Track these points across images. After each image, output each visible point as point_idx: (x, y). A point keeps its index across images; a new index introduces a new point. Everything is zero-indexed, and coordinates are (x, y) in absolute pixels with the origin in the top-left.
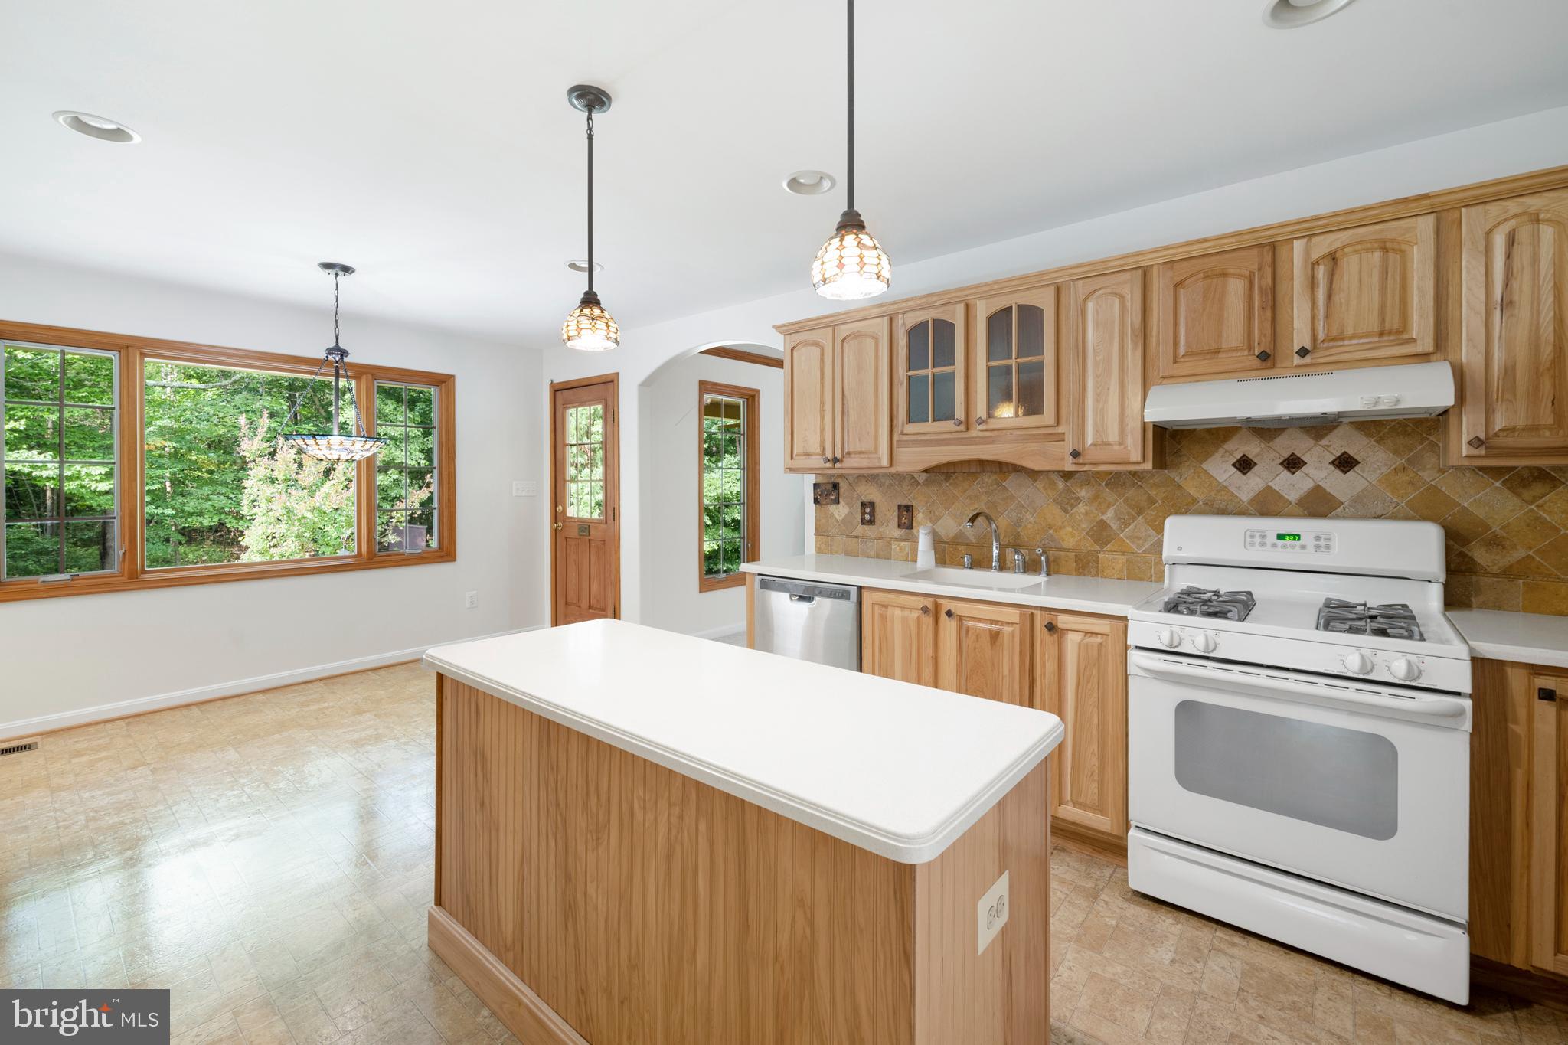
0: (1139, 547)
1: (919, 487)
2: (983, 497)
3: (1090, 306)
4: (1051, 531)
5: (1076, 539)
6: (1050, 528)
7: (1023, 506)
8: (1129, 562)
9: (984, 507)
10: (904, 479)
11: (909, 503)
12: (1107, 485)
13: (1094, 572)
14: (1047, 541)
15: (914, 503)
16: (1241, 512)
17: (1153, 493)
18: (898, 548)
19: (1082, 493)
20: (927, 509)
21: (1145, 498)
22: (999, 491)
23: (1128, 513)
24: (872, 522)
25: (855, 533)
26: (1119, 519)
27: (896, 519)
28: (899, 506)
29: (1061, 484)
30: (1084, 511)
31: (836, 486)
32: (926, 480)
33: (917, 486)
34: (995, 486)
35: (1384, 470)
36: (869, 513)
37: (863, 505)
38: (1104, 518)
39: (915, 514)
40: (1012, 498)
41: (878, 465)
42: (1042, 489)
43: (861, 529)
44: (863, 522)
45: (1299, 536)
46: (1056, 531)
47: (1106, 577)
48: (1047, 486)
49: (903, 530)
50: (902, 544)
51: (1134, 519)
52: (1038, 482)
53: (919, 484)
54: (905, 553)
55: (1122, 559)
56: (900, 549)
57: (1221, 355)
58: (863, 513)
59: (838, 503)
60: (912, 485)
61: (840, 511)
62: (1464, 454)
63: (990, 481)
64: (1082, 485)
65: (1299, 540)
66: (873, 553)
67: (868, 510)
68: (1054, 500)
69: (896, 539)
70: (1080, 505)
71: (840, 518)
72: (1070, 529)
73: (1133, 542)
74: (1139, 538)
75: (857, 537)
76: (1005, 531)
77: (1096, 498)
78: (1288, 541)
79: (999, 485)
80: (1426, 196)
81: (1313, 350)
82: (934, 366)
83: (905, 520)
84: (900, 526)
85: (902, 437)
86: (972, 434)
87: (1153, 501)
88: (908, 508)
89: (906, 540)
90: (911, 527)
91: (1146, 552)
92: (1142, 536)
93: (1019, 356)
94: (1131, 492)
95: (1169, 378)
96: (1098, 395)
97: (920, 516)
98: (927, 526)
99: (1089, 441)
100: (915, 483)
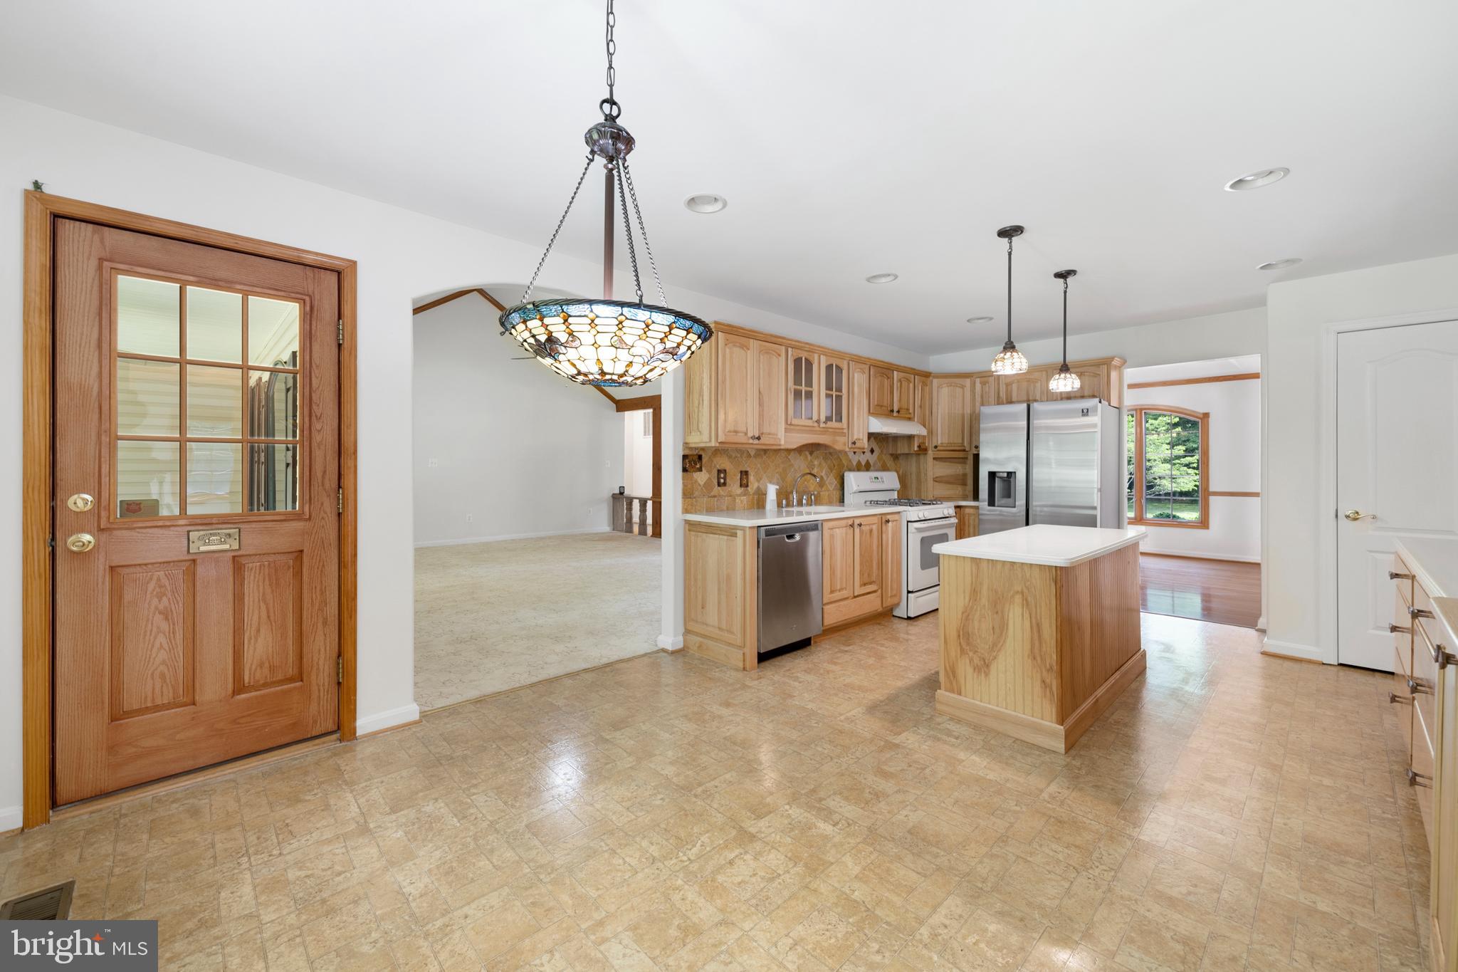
0: (831, 487)
1: (751, 459)
2: (781, 465)
3: (856, 375)
6: (805, 480)
7: (797, 469)
8: (829, 494)
10: (744, 453)
11: (746, 470)
12: (823, 459)
15: (748, 469)
16: (854, 471)
17: (835, 463)
18: (740, 501)
19: (816, 463)
20: (756, 472)
21: (833, 464)
22: (788, 462)
23: (829, 471)
24: (724, 484)
25: (712, 494)
26: (827, 474)
27: (739, 481)
28: (741, 472)
29: (810, 458)
30: (816, 471)
31: (700, 457)
32: (756, 454)
36: (721, 478)
37: (719, 471)
38: (823, 474)
39: (749, 477)
40: (792, 466)
42: (803, 460)
43: (717, 490)
44: (719, 485)
45: (878, 478)
46: (807, 481)
48: (805, 459)
49: (743, 488)
50: (742, 498)
51: (830, 473)
52: (802, 456)
53: (752, 457)
55: (827, 492)
57: (883, 408)
58: (719, 478)
59: (701, 471)
60: (747, 457)
61: (701, 477)
62: (917, 450)
66: (725, 508)
67: (722, 475)
68: (807, 466)
69: (739, 495)
70: (815, 468)
71: (702, 483)
72: (812, 480)
73: (829, 485)
75: (715, 496)
76: (790, 483)
77: (820, 464)
78: (876, 480)
80: (915, 369)
81: (898, 412)
82: (806, 386)
83: (745, 482)
84: (741, 486)
85: (789, 426)
86: (818, 429)
87: (834, 466)
88: (746, 473)
89: (745, 495)
90: (747, 486)
91: (833, 490)
92: (832, 482)
93: (836, 391)
94: (829, 462)
95: (873, 413)
96: (858, 417)
97: (751, 478)
98: (756, 485)
99: (855, 437)
100: (749, 456)
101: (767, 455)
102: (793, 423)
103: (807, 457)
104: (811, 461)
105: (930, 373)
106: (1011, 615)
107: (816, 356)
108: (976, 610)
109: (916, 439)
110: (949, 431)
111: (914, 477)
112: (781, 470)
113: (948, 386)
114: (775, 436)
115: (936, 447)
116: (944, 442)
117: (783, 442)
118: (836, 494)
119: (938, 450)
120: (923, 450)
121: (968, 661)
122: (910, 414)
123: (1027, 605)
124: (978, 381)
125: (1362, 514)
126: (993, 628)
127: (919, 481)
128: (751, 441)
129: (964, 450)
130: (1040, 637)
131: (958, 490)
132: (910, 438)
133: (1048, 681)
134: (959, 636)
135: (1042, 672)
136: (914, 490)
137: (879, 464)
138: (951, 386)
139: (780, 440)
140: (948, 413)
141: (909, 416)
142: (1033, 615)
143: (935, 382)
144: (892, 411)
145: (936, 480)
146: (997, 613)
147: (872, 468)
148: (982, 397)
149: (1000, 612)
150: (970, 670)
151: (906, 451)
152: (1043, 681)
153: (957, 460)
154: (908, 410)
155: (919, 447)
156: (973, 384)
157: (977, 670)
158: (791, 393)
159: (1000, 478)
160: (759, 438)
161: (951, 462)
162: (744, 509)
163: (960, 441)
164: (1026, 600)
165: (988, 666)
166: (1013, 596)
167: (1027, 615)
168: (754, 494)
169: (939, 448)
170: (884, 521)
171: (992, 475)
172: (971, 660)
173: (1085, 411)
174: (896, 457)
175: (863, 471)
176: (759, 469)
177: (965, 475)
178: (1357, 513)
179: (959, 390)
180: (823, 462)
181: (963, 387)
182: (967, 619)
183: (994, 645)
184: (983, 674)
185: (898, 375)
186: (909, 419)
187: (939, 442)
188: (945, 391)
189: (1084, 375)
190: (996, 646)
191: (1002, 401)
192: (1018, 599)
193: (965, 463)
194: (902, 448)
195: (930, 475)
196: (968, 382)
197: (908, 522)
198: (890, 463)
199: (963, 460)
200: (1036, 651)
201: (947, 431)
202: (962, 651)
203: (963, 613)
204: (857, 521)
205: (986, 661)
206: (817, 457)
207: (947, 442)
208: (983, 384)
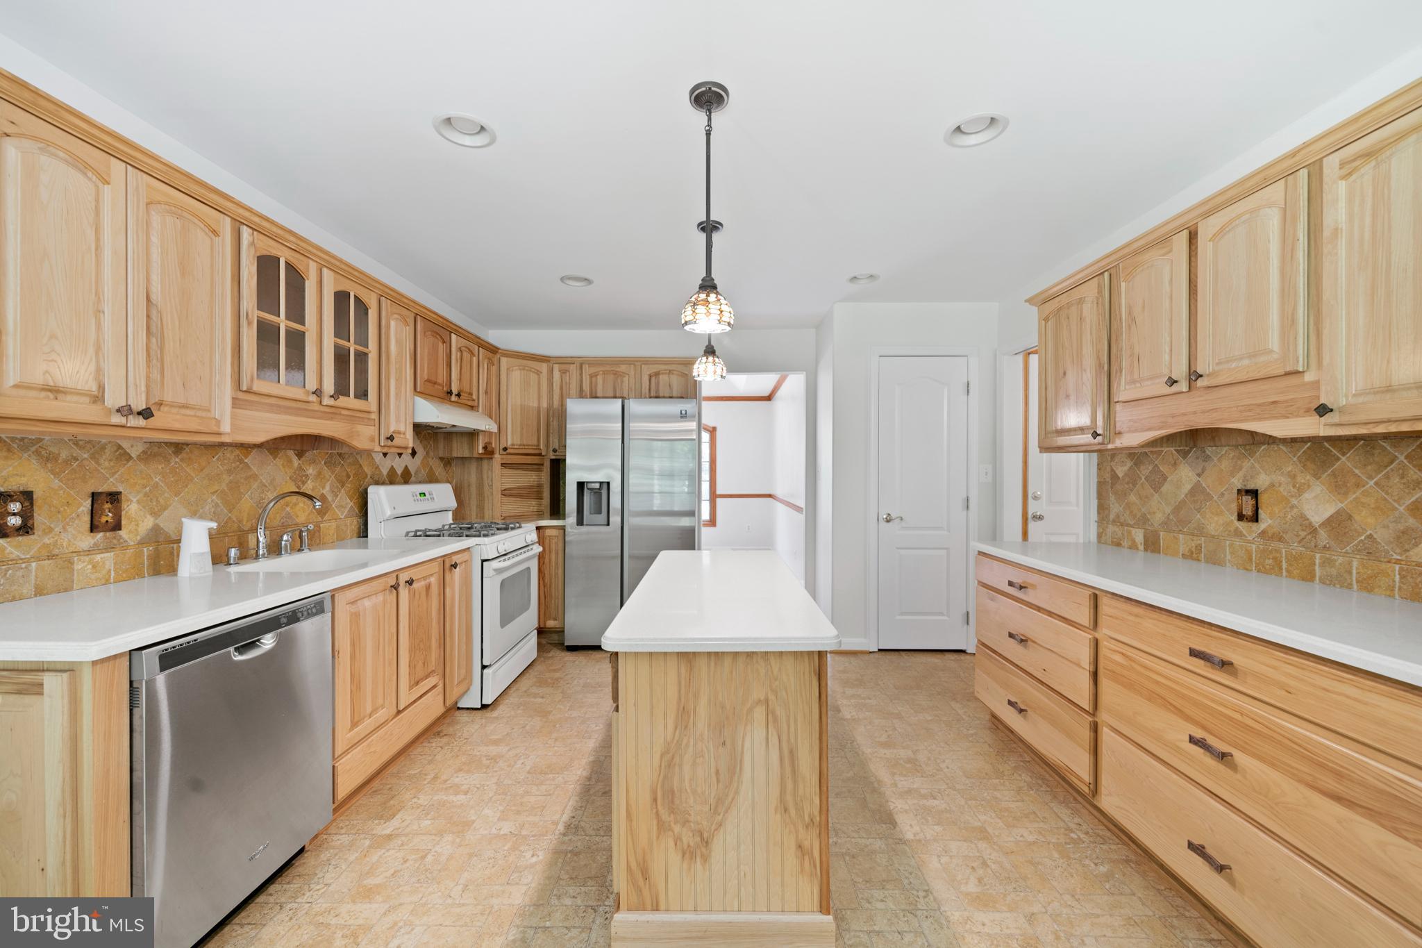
0: (342, 513)
1: (130, 463)
2: (224, 476)
3: (393, 323)
4: (288, 509)
5: (306, 514)
6: (287, 506)
7: (265, 486)
8: (338, 527)
9: (226, 489)
10: (103, 448)
11: (114, 489)
12: (325, 463)
13: (318, 541)
14: (285, 519)
15: (120, 489)
16: (383, 483)
17: (349, 470)
18: (90, 566)
19: (311, 471)
20: (146, 495)
21: (344, 474)
22: (242, 469)
23: (337, 487)
26: (333, 492)
27: (87, 519)
28: (94, 496)
29: (296, 462)
30: (311, 487)
32: (144, 452)
33: (128, 461)
34: (238, 463)
35: (422, 458)
36: (19, 514)
37: (5, 497)
38: (324, 492)
39: (124, 505)
40: (255, 477)
41: (215, 429)
42: (281, 467)
44: (3, 532)
45: (424, 494)
46: (292, 508)
47: (325, 544)
48: (285, 463)
49: (101, 534)
50: (98, 557)
51: (340, 491)
52: (277, 459)
53: (131, 458)
54: (104, 572)
55: (334, 524)
56: (94, 567)
57: (436, 386)
58: (5, 515)
60: (118, 459)
62: (480, 452)
63: (232, 457)
64: (310, 463)
65: (425, 495)
66: (27, 591)
67: (14, 507)
68: (290, 478)
69: (89, 552)
70: (309, 482)
72: (302, 505)
73: (339, 511)
74: (342, 506)
76: (248, 514)
77: (319, 473)
78: (423, 498)
79: (241, 461)
80: (479, 338)
81: (459, 395)
82: (288, 318)
83: (108, 517)
84: (93, 528)
85: (243, 397)
86: (316, 407)
87: (348, 477)
88: (114, 498)
89: (107, 549)
90: (117, 526)
91: (346, 517)
92: (344, 504)
93: (355, 343)
94: (338, 469)
95: (419, 392)
96: (397, 394)
97: (132, 508)
98: (148, 523)
99: (392, 429)
100: (123, 456)
101: (184, 455)
102: (255, 388)
103: (290, 461)
104: (300, 468)
105: (498, 349)
106: (747, 745)
107: (313, 267)
108: (687, 745)
109: (481, 437)
110: (522, 429)
111: (474, 490)
112: (224, 486)
113: (520, 370)
114: (204, 414)
115: (505, 449)
116: (515, 443)
117: (226, 427)
118: (353, 524)
119: (507, 454)
120: (489, 452)
121: (672, 844)
122: (474, 400)
123: (775, 720)
124: (556, 367)
125: (893, 516)
126: (717, 772)
127: (481, 494)
128: (117, 419)
129: (540, 455)
130: (794, 771)
131: (532, 505)
132: (472, 435)
133: (807, 844)
134: (655, 800)
135: (797, 832)
136: (474, 508)
137: (423, 473)
138: (524, 369)
139: (218, 422)
140: (521, 405)
141: (470, 403)
142: (784, 738)
143: (504, 360)
144: (450, 393)
145: (506, 493)
146: (724, 743)
147: (413, 479)
148: (561, 388)
149: (728, 743)
150: (675, 858)
151: (466, 454)
152: (800, 847)
153: (529, 467)
154: (471, 394)
155: (485, 448)
156: (551, 371)
157: (687, 855)
158: (249, 323)
159: (591, 489)
160: (146, 414)
161: (523, 469)
162: (107, 582)
163: (535, 442)
164: (773, 713)
165: (706, 843)
166: (750, 710)
167: (774, 740)
168: (141, 543)
169: (508, 451)
170: (447, 565)
171: (581, 486)
172: (677, 840)
173: (683, 412)
174: (447, 462)
175: (399, 483)
176: (156, 486)
177: (540, 486)
178: (889, 514)
179: (533, 377)
180: (326, 470)
181: (538, 373)
182: (670, 765)
183: (720, 801)
184: (698, 859)
185: (457, 341)
186: (472, 408)
187: (509, 443)
188: (516, 375)
189: (673, 374)
190: (721, 806)
191: (586, 395)
192: (759, 713)
193: (540, 470)
194: (460, 449)
195: (498, 486)
196: (544, 367)
197: (483, 561)
198: (439, 470)
199: (538, 467)
200: (789, 798)
201: (519, 429)
202: (662, 827)
203: (662, 756)
204: (404, 577)
205: (705, 835)
206: (313, 462)
207: (519, 443)
208: (563, 372)
